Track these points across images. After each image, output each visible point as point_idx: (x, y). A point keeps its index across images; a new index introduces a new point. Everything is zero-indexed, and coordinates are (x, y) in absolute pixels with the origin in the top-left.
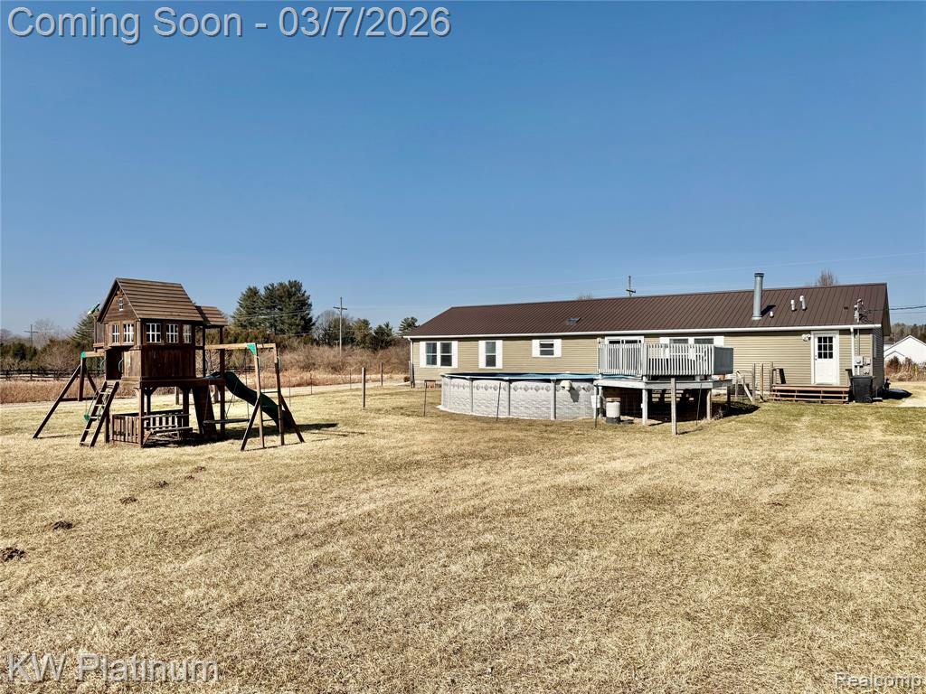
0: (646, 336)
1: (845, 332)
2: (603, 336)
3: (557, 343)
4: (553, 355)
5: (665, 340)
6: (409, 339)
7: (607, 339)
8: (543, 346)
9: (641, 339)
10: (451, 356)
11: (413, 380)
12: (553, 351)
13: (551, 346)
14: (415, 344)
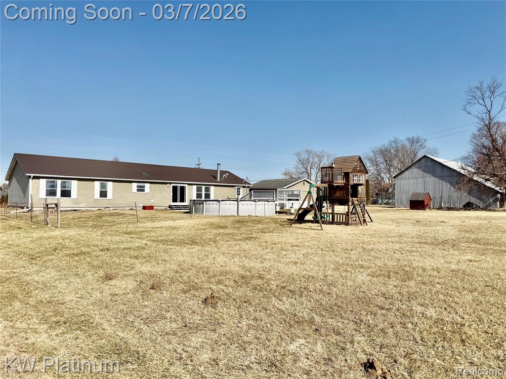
0: (189, 184)
1: (244, 187)
2: (170, 183)
3: (147, 186)
4: (144, 191)
5: (195, 187)
6: (32, 177)
7: (172, 185)
8: (138, 186)
9: (186, 185)
10: (70, 190)
11: (32, 207)
12: (144, 189)
13: (144, 187)
14: (35, 180)
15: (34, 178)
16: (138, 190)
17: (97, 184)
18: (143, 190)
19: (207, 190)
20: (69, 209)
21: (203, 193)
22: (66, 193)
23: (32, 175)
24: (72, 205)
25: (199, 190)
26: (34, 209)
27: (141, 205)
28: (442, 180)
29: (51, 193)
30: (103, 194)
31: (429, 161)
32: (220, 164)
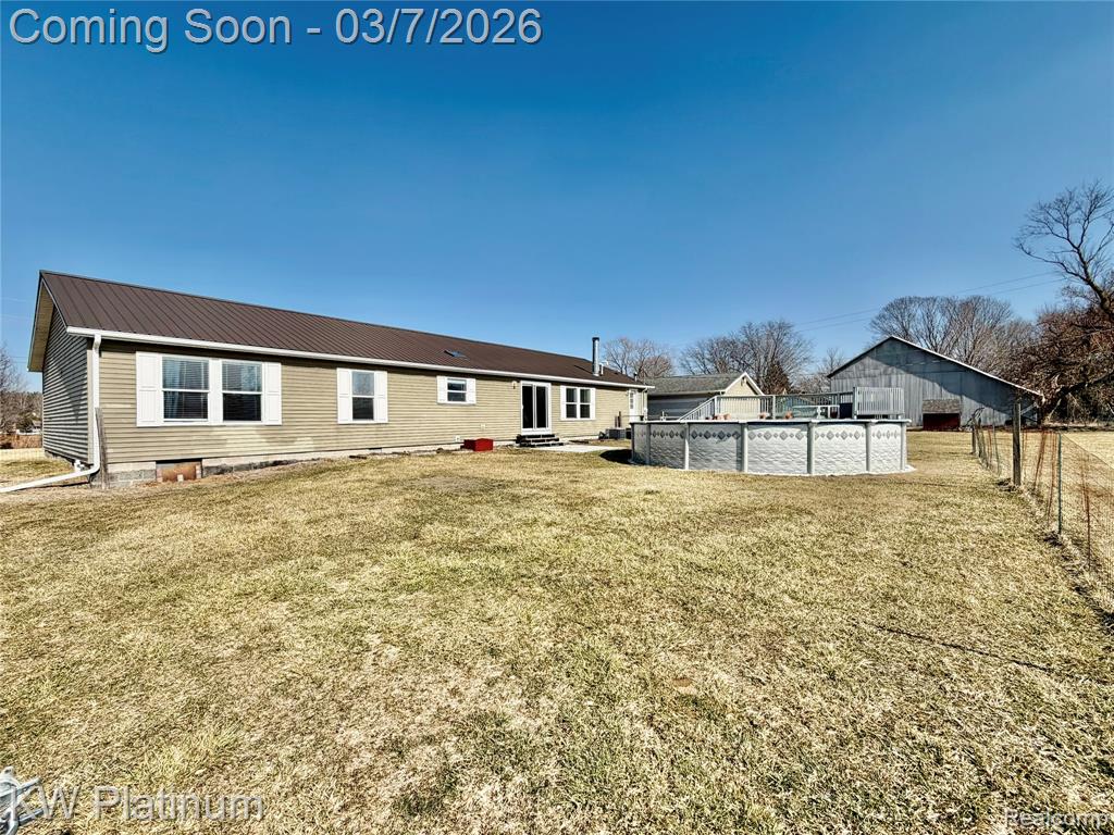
0: (553, 383)
1: (640, 390)
2: (519, 379)
3: (471, 383)
4: (463, 400)
5: (563, 389)
6: (98, 340)
7: (523, 383)
8: (451, 387)
9: (548, 386)
10: (259, 397)
11: (104, 464)
12: (464, 395)
13: (461, 387)
14: (111, 357)
15: (108, 345)
16: (451, 397)
17: (345, 377)
18: (462, 398)
19: (584, 396)
20: (257, 460)
21: (578, 404)
22: (242, 408)
23: (98, 335)
24: (267, 448)
25: (570, 396)
26: (112, 469)
27: (460, 438)
28: (924, 378)
29: (186, 404)
30: (363, 409)
31: (899, 346)
32: (598, 339)
